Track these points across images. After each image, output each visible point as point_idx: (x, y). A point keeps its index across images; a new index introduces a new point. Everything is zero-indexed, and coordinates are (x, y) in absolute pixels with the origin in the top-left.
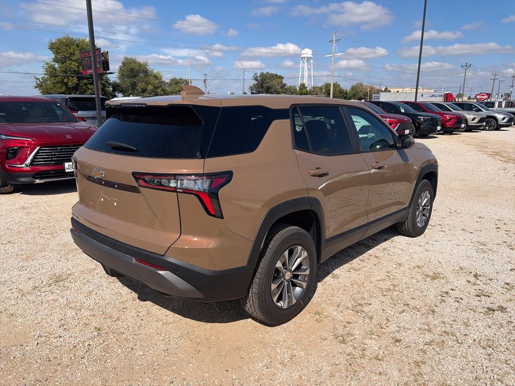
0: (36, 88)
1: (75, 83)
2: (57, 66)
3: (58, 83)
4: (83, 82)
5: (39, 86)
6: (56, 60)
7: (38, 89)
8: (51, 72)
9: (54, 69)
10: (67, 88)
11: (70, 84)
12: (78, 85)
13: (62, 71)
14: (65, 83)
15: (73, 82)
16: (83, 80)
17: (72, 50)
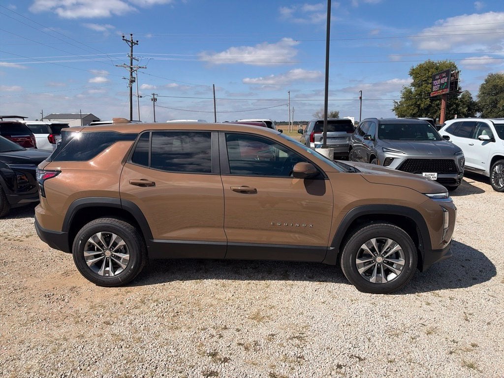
0: (393, 111)
1: (427, 104)
2: (413, 89)
3: (412, 105)
4: (436, 103)
5: (396, 109)
6: (413, 85)
7: (394, 112)
8: (408, 95)
9: (411, 92)
10: (419, 109)
11: (422, 106)
12: (430, 106)
13: (417, 94)
14: (418, 105)
15: (426, 103)
16: (436, 101)
17: (430, 73)
